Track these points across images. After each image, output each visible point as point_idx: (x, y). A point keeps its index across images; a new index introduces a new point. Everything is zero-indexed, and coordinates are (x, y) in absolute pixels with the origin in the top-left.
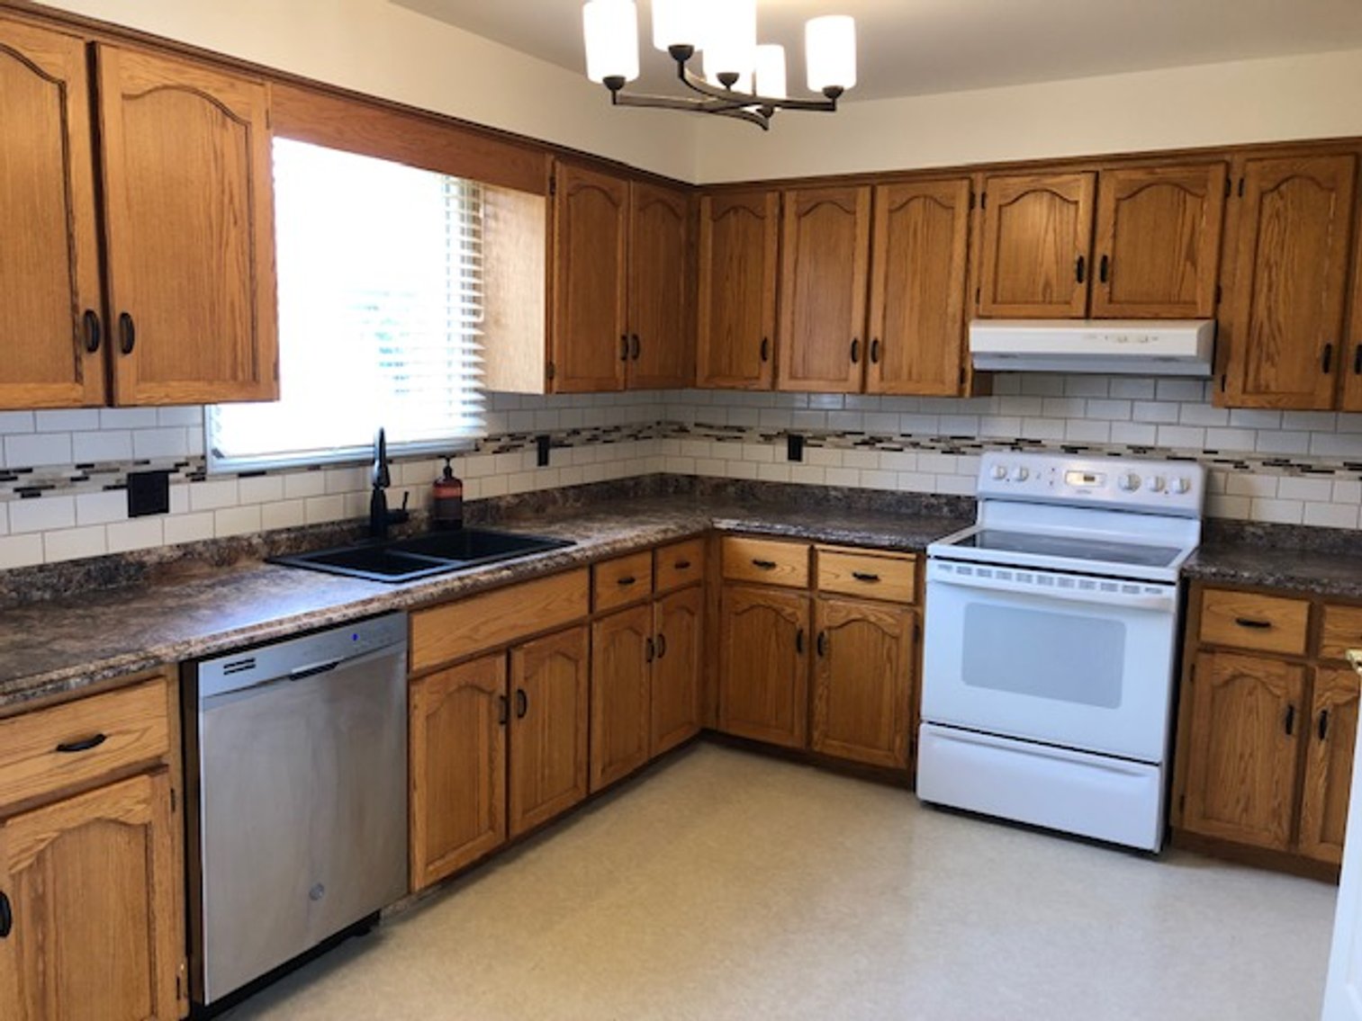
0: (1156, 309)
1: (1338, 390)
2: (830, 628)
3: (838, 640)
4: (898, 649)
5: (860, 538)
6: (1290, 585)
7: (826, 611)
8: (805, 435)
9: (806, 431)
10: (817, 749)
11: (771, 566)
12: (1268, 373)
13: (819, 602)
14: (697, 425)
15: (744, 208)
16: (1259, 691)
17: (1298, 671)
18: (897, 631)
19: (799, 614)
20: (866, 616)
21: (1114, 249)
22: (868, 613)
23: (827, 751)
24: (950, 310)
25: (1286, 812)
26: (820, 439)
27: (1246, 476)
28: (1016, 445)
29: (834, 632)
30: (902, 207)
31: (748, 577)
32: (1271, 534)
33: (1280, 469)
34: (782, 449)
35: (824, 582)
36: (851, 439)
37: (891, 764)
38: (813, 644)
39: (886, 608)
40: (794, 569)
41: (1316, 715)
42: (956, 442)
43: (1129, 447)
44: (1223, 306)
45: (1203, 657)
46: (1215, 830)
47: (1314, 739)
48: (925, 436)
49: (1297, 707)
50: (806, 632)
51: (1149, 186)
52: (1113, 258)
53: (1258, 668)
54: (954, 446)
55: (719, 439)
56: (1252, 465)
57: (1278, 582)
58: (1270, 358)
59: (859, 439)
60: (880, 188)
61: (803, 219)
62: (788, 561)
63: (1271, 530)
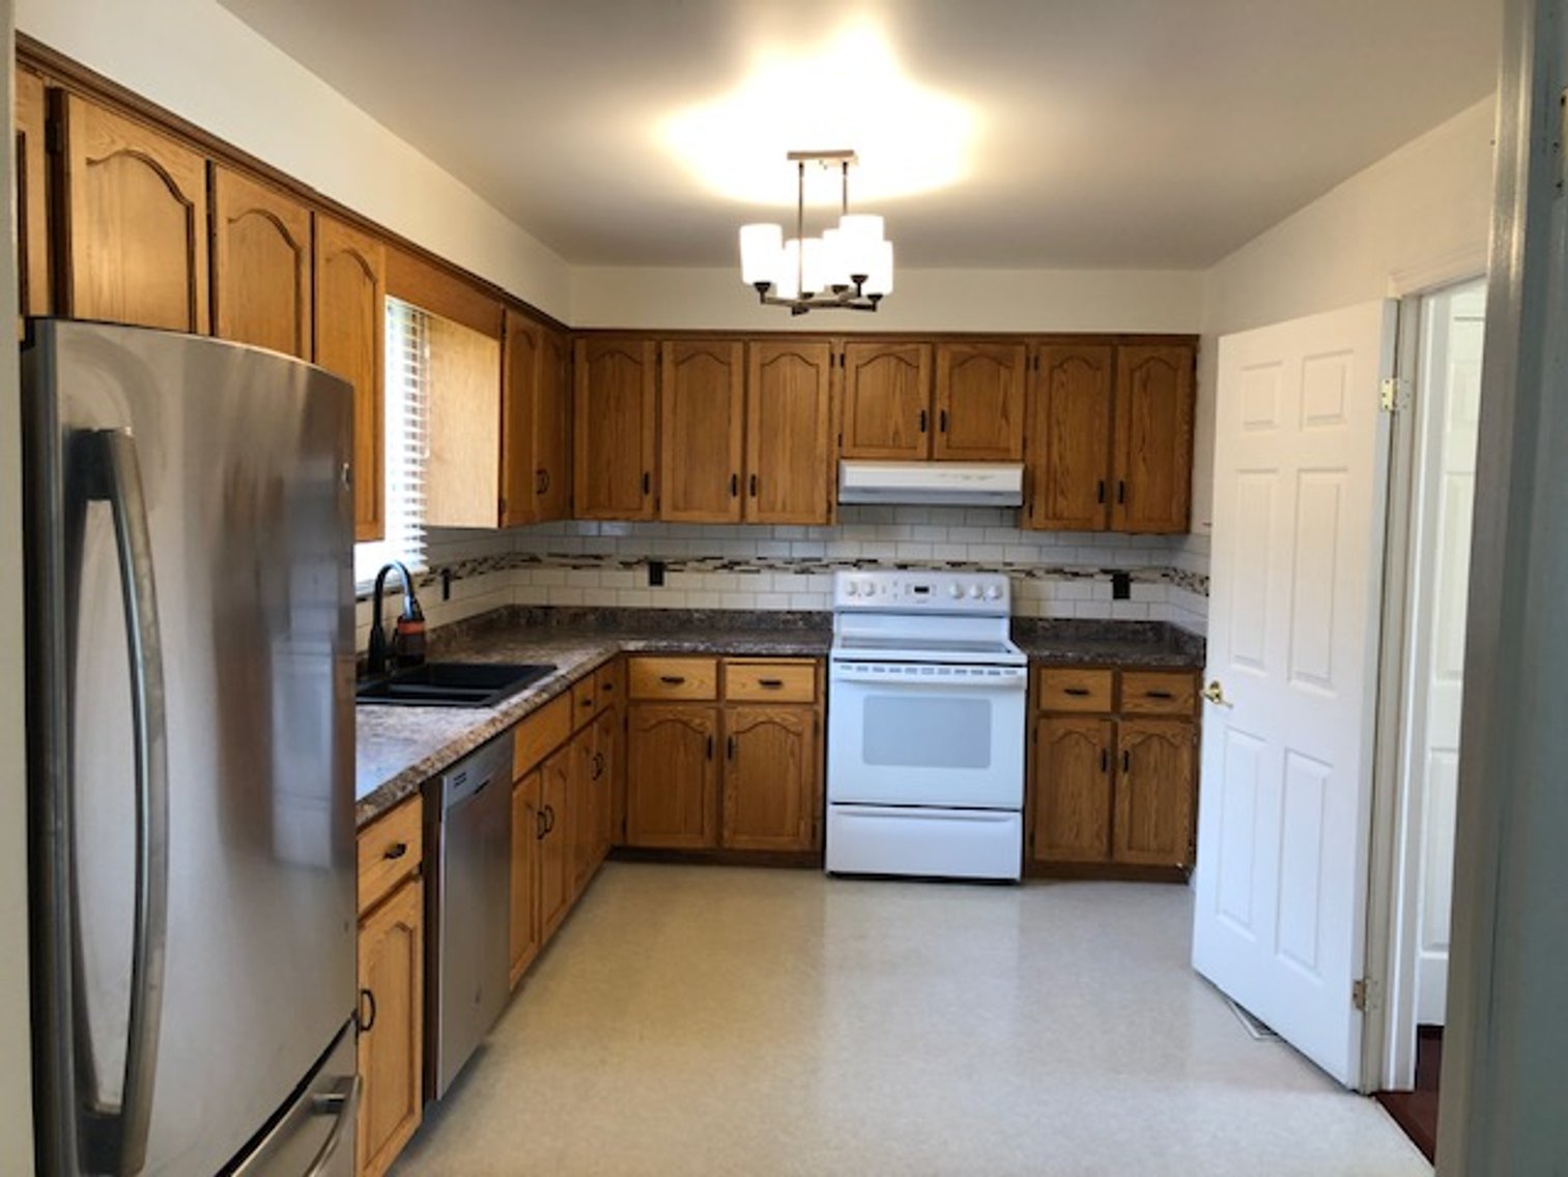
0: (982, 454)
1: (1109, 515)
2: (737, 733)
3: (744, 745)
4: (801, 745)
5: (766, 649)
6: (1101, 660)
7: (734, 717)
8: (666, 561)
9: (666, 557)
10: (727, 846)
11: (678, 681)
12: (1062, 503)
13: (728, 712)
14: (551, 555)
15: (620, 352)
16: (1083, 743)
17: (1108, 724)
18: (800, 728)
19: (708, 724)
20: (771, 718)
21: (950, 407)
22: (772, 715)
23: (737, 846)
24: (818, 451)
25: (1105, 830)
26: (681, 564)
27: (1034, 582)
28: (858, 564)
29: (741, 737)
30: (772, 362)
31: (658, 696)
32: (1054, 627)
33: (1056, 576)
34: (643, 575)
35: (733, 691)
36: (710, 564)
37: (796, 848)
38: (721, 750)
39: (790, 709)
40: (702, 682)
41: (1120, 755)
42: (807, 564)
43: (948, 563)
44: (1029, 452)
45: (1043, 721)
46: (1058, 855)
47: (1120, 772)
48: (780, 558)
49: (1109, 750)
50: (715, 739)
51: (973, 357)
52: (950, 413)
53: (1080, 726)
54: (805, 568)
55: (575, 567)
56: (1040, 573)
57: (1092, 659)
58: (1062, 493)
59: (718, 563)
60: (752, 344)
61: (681, 367)
62: (697, 677)
63: (1055, 623)
